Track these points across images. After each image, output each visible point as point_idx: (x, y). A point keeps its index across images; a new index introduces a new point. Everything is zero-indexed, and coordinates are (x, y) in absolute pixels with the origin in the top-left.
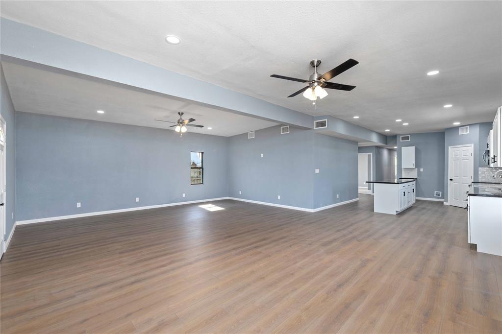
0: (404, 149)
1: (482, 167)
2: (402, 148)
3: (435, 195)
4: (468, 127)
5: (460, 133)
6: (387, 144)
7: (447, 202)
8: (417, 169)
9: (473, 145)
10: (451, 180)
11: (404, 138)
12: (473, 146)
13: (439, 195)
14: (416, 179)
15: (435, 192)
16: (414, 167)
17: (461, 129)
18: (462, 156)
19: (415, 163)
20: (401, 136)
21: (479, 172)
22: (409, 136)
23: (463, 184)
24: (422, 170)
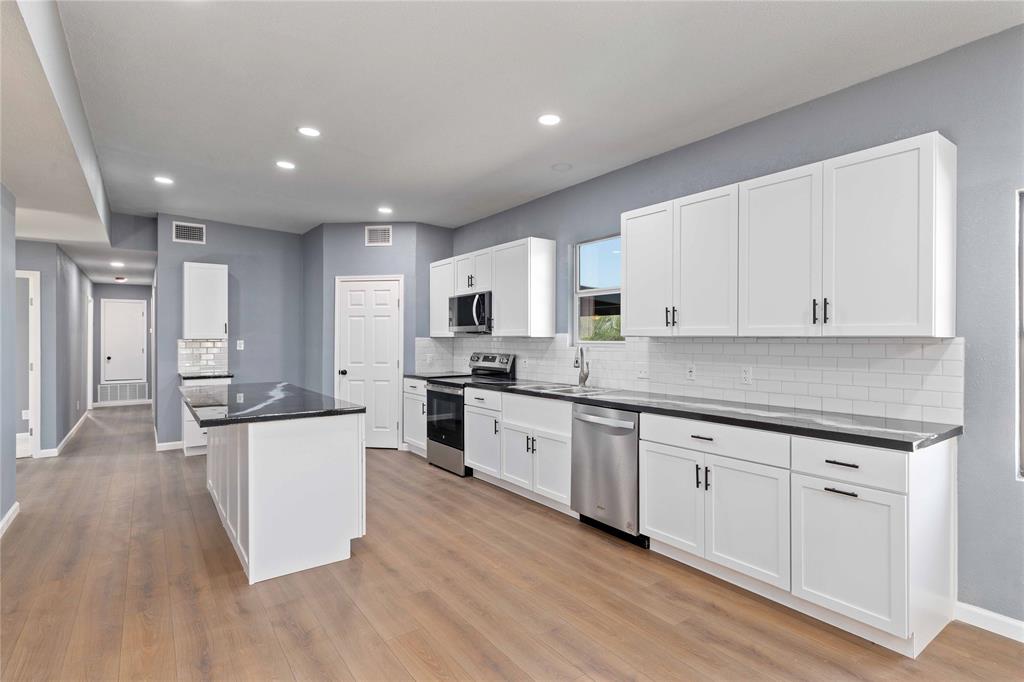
0: (192, 270)
1: (420, 337)
2: (186, 264)
4: (390, 227)
5: (367, 244)
10: (344, 373)
11: (183, 232)
12: (402, 280)
16: (225, 336)
17: (370, 231)
18: (374, 307)
19: (229, 320)
20: (175, 223)
21: (417, 350)
22: (204, 226)
23: (377, 383)
24: (241, 345)
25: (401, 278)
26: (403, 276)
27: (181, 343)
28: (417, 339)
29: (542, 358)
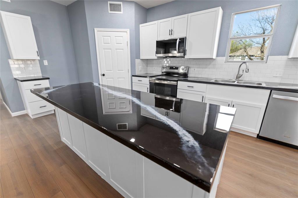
5: (110, 12)
8: (38, 60)
10: (104, 75)
17: (110, 4)
18: (115, 45)
23: (119, 79)
24: (46, 63)
25: (128, 31)
26: (129, 30)
27: (11, 62)
28: (136, 60)
29: (206, 68)
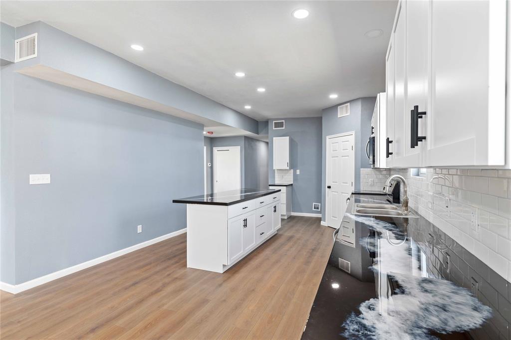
0: (276, 140)
1: (364, 168)
2: (274, 138)
3: (313, 209)
4: (349, 104)
5: (339, 116)
6: (258, 133)
7: (325, 221)
8: (292, 170)
9: (353, 132)
10: (329, 187)
11: (277, 125)
12: (354, 134)
13: (318, 208)
14: (292, 185)
15: (314, 203)
16: (288, 168)
17: (340, 109)
18: (342, 151)
19: (290, 161)
20: (274, 122)
21: (362, 176)
22: (284, 121)
23: (343, 194)
24: (298, 172)
27: (276, 171)
28: (362, 169)
